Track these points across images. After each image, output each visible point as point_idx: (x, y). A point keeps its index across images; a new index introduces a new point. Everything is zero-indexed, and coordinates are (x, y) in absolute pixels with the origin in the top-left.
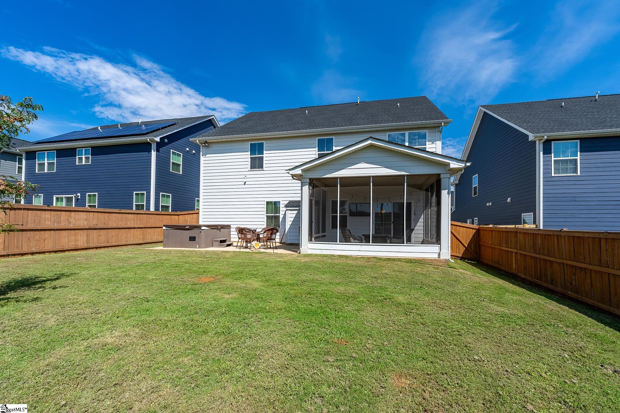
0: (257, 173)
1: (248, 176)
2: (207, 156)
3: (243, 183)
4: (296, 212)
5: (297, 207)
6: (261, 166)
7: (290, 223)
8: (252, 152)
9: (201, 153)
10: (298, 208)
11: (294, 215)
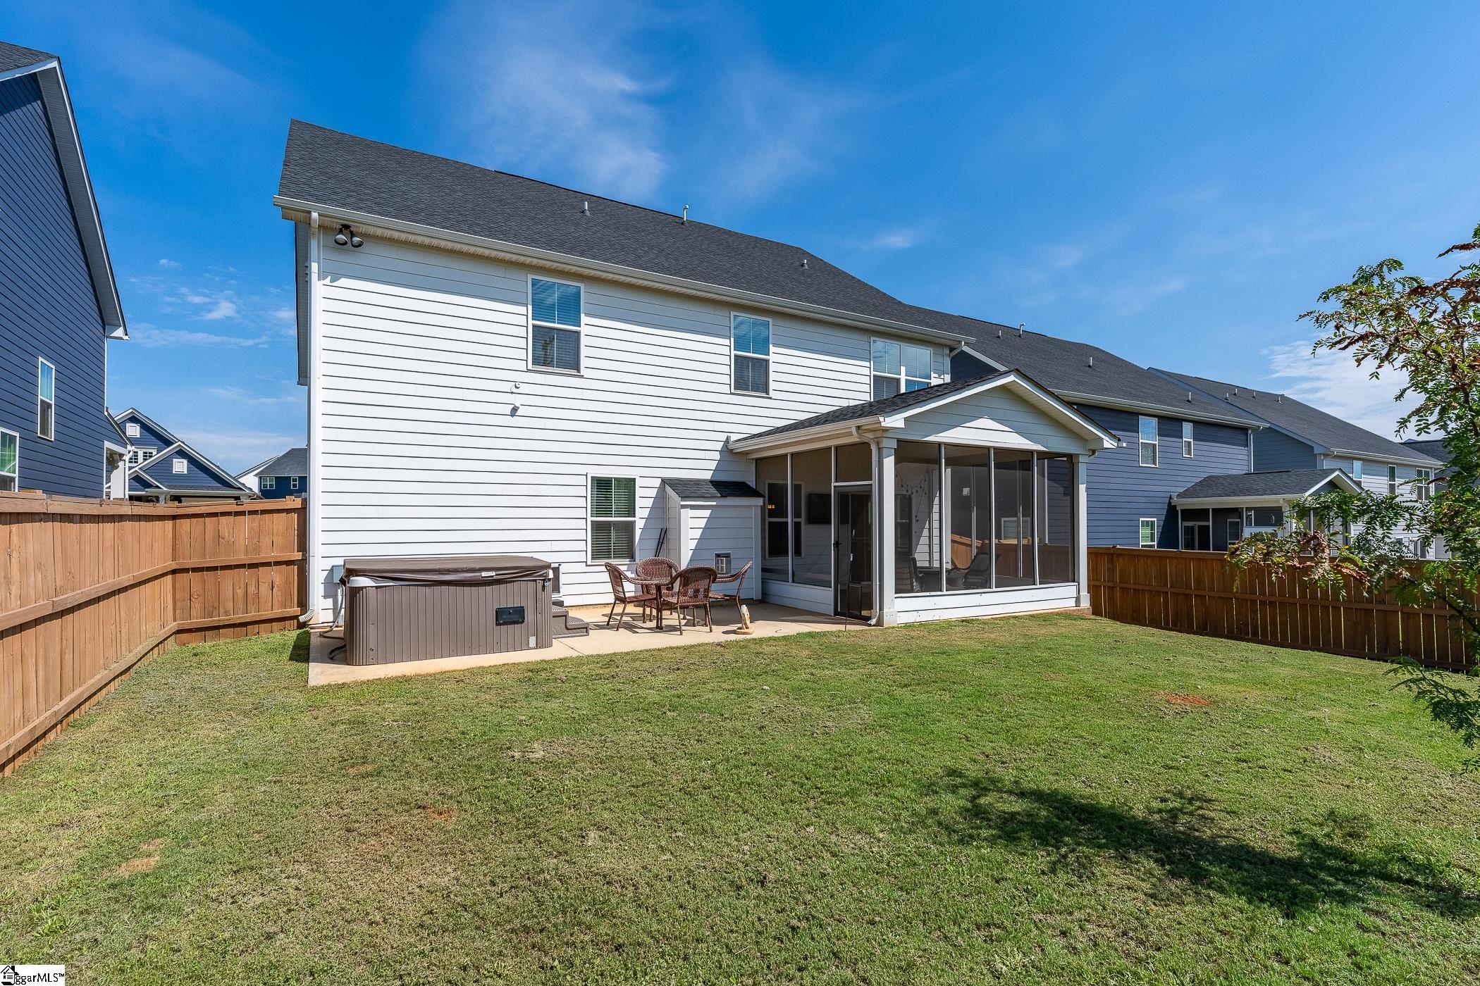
0: (555, 381)
1: (523, 388)
2: (344, 282)
3: (508, 409)
4: (707, 513)
5: (713, 499)
6: (572, 363)
7: (693, 544)
8: (540, 310)
9: (314, 266)
10: (715, 503)
11: (703, 523)
